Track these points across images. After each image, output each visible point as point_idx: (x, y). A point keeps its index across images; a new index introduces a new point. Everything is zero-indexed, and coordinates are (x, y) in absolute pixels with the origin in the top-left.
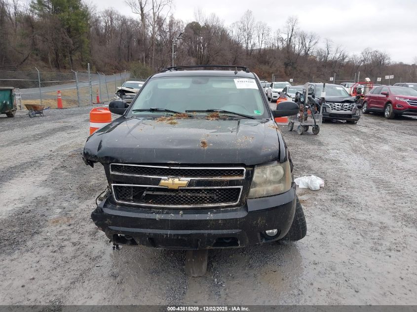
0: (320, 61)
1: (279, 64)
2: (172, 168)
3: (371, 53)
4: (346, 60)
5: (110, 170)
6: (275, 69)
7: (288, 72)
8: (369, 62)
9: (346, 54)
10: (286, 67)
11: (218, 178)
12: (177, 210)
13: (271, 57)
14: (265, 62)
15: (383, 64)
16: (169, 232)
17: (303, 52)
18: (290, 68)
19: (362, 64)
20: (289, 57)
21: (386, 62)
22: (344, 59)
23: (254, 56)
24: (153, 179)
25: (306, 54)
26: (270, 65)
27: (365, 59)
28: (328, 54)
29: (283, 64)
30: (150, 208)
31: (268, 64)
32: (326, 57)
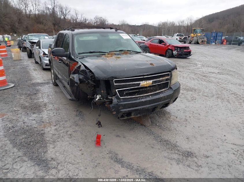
0: (73, 23)
1: (50, 24)
2: (145, 77)
3: (99, 18)
4: (87, 22)
5: (114, 83)
6: (48, 27)
7: (56, 29)
8: (99, 23)
9: (87, 18)
10: (54, 26)
11: (161, 79)
12: (148, 96)
13: (44, 20)
14: (40, 23)
15: (105, 24)
16: (148, 106)
17: (62, 17)
18: (57, 26)
19: (95, 25)
20: (55, 19)
21: (107, 23)
22: (86, 21)
23: (32, 19)
24: (137, 83)
25: (64, 18)
26: (44, 24)
27: (96, 22)
28: (77, 18)
29: (52, 24)
30: (137, 97)
31: (43, 24)
32: (76, 20)
